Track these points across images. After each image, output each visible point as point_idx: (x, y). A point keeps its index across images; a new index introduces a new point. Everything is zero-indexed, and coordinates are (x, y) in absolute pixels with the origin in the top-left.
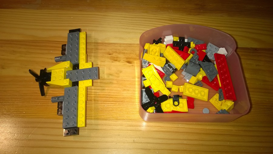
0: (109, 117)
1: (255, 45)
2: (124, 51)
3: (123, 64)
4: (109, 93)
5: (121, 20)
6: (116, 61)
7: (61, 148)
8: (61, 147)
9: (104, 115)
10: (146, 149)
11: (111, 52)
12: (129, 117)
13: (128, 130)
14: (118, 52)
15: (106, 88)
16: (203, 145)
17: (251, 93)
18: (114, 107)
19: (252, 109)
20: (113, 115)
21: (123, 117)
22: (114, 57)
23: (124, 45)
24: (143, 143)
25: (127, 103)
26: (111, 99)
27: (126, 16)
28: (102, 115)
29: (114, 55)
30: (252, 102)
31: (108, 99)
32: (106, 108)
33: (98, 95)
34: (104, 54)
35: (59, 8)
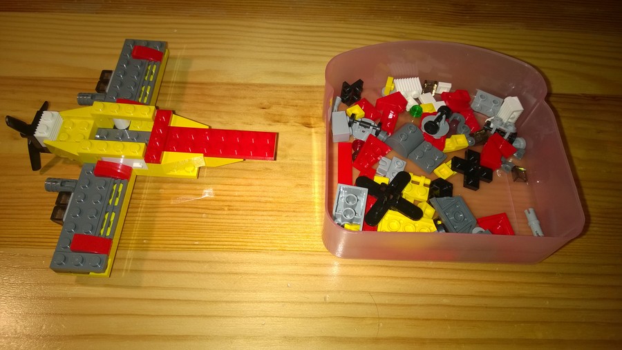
0: (264, 244)
1: (592, 89)
2: (297, 101)
3: (295, 128)
4: (264, 191)
5: (288, 37)
6: (278, 122)
7: (152, 316)
8: (153, 314)
9: (253, 241)
10: (354, 318)
11: (265, 103)
12: (312, 246)
13: (311, 275)
14: (282, 103)
15: (257, 182)
16: (490, 308)
17: (586, 191)
18: (277, 222)
19: (592, 225)
20: (274, 241)
21: (298, 246)
22: (275, 115)
23: (296, 89)
24: (347, 303)
25: (306, 214)
26: (269, 205)
27: (298, 28)
28: (248, 240)
29: (274, 110)
30: (591, 210)
31: (262, 205)
32: (258, 225)
33: (239, 196)
34: (251, 108)
35: (146, 10)
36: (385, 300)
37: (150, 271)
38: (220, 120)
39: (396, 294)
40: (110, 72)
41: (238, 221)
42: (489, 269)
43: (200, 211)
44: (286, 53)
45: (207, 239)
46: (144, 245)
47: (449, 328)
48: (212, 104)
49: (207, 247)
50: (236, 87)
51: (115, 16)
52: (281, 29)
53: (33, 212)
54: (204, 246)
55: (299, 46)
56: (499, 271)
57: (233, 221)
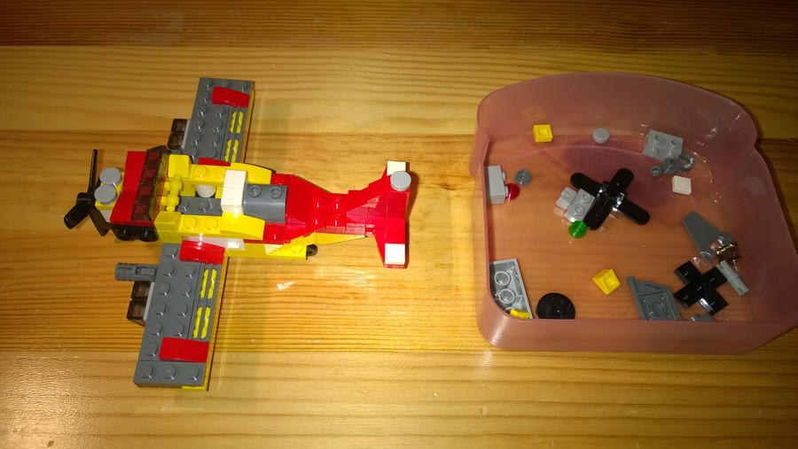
2: (431, 156)
3: (431, 191)
5: (416, 71)
8: (268, 433)
9: (386, 338)
10: (518, 435)
14: (413, 157)
16: (688, 420)
18: (415, 313)
23: (429, 140)
24: (508, 417)
25: (451, 302)
26: (403, 291)
27: (428, 59)
28: (380, 337)
31: (395, 291)
32: (392, 318)
34: (375, 165)
35: (234, 41)
36: (556, 411)
37: (262, 379)
38: (337, 182)
39: (570, 404)
40: (184, 121)
41: (366, 313)
42: (686, 370)
43: (319, 300)
44: (413, 92)
45: (329, 337)
46: (252, 346)
47: (638, 446)
48: (325, 161)
49: (331, 346)
50: (353, 139)
51: (197, 49)
52: (407, 61)
53: (112, 305)
54: (327, 346)
55: (429, 84)
56: (698, 373)
57: (361, 313)
